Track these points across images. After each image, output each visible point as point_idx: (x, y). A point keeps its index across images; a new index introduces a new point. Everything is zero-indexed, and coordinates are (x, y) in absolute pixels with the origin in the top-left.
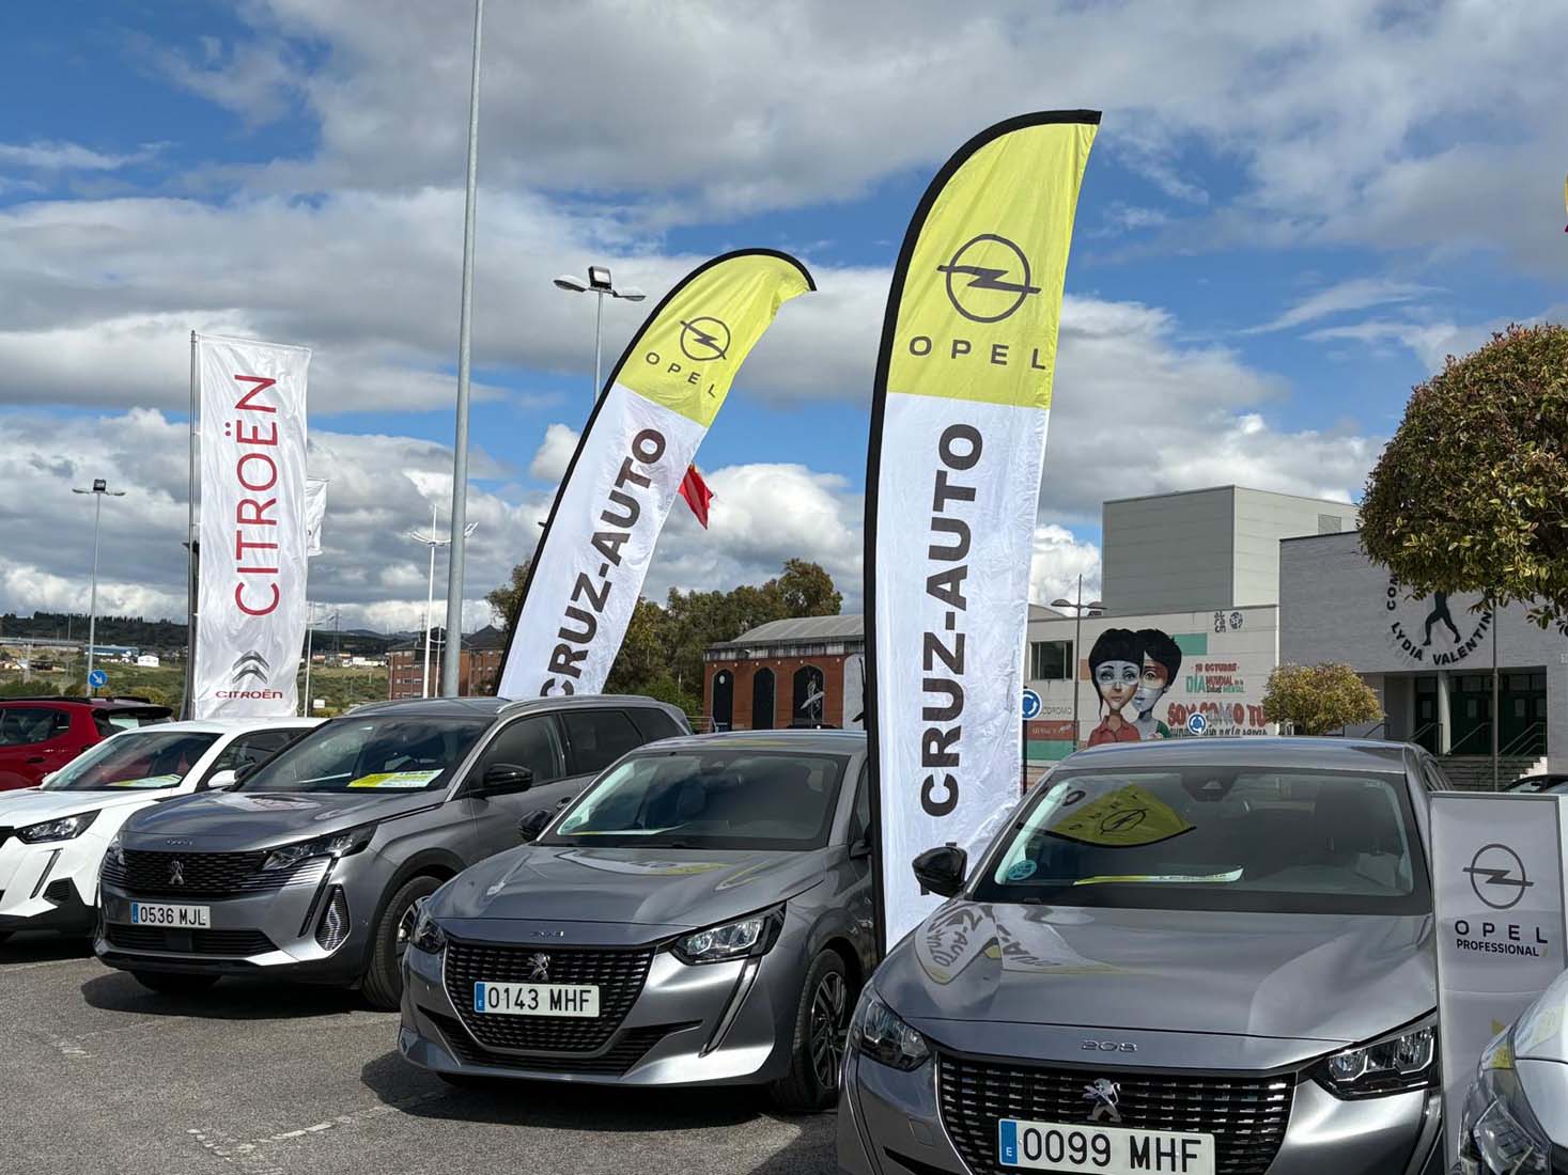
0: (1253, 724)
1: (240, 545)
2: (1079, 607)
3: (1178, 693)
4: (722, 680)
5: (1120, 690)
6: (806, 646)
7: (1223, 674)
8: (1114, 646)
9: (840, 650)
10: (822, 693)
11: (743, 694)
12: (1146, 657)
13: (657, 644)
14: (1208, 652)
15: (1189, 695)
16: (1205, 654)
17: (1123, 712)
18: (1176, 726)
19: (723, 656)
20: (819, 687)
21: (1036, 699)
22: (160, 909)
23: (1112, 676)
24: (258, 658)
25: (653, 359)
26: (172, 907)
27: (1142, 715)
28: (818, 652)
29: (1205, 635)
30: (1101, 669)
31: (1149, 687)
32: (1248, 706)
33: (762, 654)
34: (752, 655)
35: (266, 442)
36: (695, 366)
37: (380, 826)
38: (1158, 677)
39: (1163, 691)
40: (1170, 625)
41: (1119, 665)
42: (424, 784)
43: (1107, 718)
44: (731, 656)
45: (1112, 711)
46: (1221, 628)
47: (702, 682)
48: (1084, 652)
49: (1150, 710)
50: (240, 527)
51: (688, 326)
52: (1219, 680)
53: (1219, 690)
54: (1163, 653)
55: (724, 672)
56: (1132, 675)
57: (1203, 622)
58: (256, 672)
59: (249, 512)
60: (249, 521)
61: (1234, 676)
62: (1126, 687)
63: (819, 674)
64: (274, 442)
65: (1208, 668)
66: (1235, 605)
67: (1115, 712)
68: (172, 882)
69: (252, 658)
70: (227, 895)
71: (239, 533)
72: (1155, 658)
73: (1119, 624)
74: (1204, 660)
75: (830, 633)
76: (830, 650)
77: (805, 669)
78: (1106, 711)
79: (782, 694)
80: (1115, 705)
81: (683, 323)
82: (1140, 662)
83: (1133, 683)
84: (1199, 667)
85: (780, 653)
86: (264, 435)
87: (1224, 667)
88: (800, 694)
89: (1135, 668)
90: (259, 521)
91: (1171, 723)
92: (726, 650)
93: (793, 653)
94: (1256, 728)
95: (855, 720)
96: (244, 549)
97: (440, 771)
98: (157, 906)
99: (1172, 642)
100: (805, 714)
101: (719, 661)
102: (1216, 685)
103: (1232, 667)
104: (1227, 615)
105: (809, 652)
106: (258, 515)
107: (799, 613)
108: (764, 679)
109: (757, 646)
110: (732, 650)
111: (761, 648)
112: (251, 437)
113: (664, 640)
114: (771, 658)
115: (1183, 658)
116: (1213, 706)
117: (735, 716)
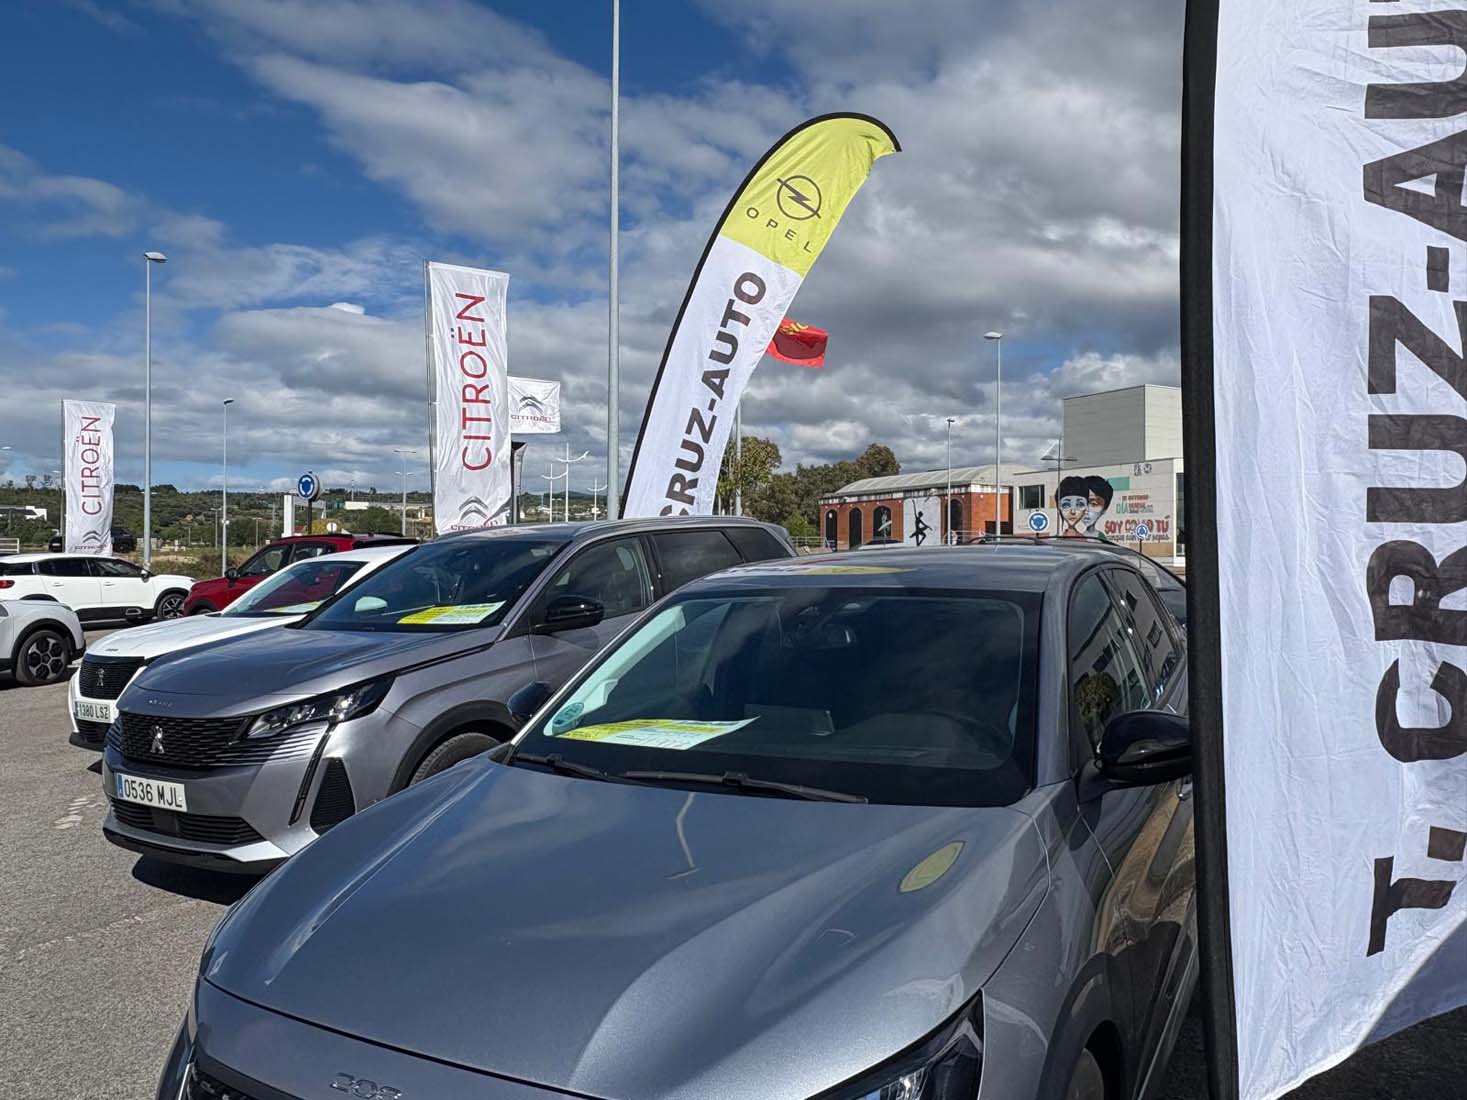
0: (1159, 531)
1: (465, 419)
2: (1059, 460)
3: (1111, 514)
4: (831, 516)
5: (1074, 514)
6: (880, 494)
7: (1140, 501)
8: (1070, 487)
9: (901, 495)
10: (890, 522)
11: (843, 524)
12: (1091, 492)
13: (793, 497)
14: (1131, 487)
15: (1118, 515)
16: (1128, 489)
17: (1076, 526)
18: (1110, 534)
19: (831, 501)
20: (889, 518)
21: (1046, 519)
22: (141, 784)
23: (1069, 505)
24: (478, 501)
25: (753, 213)
26: (151, 781)
27: (1088, 528)
28: (887, 497)
29: (1128, 478)
30: (1063, 501)
31: (1093, 511)
32: (1156, 521)
33: (855, 499)
34: (848, 500)
35: (478, 344)
36: (792, 224)
37: (397, 679)
38: (1099, 504)
39: (1102, 513)
40: (1106, 473)
41: (1074, 499)
42: (477, 620)
43: (1067, 531)
44: (836, 501)
45: (1070, 526)
46: (1138, 474)
47: (819, 518)
48: (1050, 492)
49: (1094, 525)
50: (466, 405)
51: (784, 184)
52: (1137, 505)
53: (1137, 512)
54: (1101, 490)
55: (832, 511)
56: (1082, 504)
57: (1127, 470)
58: (478, 512)
59: (470, 394)
60: (472, 401)
61: (1147, 503)
62: (1078, 513)
63: (888, 510)
64: (483, 344)
65: (1131, 498)
66: (1147, 459)
67: (1072, 527)
68: (153, 751)
69: (472, 501)
70: (208, 770)
71: (464, 410)
72: (1097, 493)
73: (1074, 473)
74: (1128, 493)
75: (895, 485)
76: (895, 496)
77: (880, 507)
78: (1066, 526)
79: (867, 523)
80: (1072, 523)
81: (779, 180)
82: (1087, 496)
83: (1083, 509)
84: (1124, 498)
85: (865, 498)
86: (476, 339)
87: (1140, 498)
88: (878, 523)
89: (1084, 500)
90: (477, 400)
91: (1107, 533)
92: (832, 498)
93: (873, 498)
94: (1161, 533)
95: (911, 537)
96: (468, 423)
97: (502, 603)
98: (138, 780)
99: (1107, 483)
100: (880, 534)
101: (829, 505)
102: (1134, 509)
103: (1146, 497)
104: (1142, 465)
105: (882, 497)
106: (477, 396)
107: (876, 475)
108: (855, 516)
109: (850, 495)
110: (836, 498)
111: (854, 496)
112: (467, 339)
113: (796, 494)
114: (859, 502)
115: (1115, 493)
116: (1134, 521)
117: (838, 536)
